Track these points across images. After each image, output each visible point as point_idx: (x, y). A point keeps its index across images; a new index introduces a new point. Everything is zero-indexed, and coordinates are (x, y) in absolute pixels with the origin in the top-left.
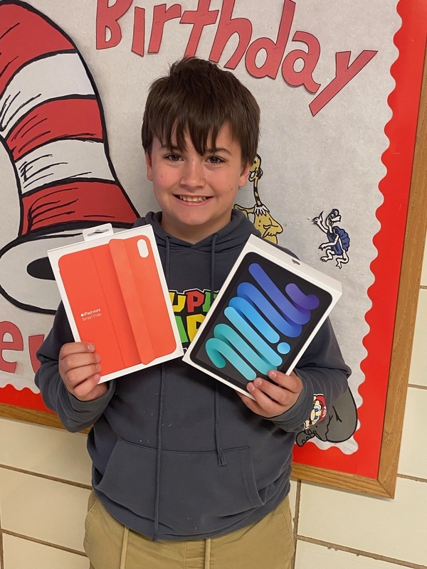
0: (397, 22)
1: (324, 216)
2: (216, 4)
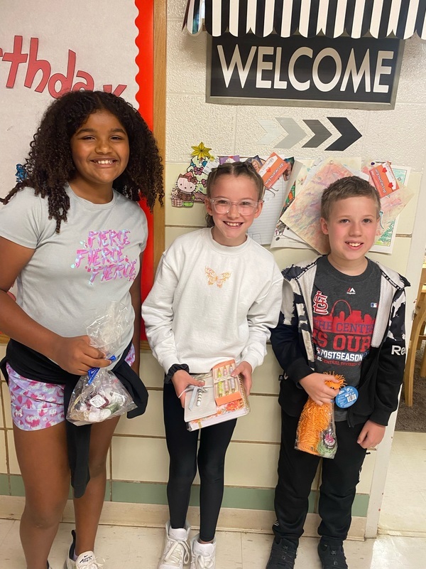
0: (136, 70)
2: (26, 50)
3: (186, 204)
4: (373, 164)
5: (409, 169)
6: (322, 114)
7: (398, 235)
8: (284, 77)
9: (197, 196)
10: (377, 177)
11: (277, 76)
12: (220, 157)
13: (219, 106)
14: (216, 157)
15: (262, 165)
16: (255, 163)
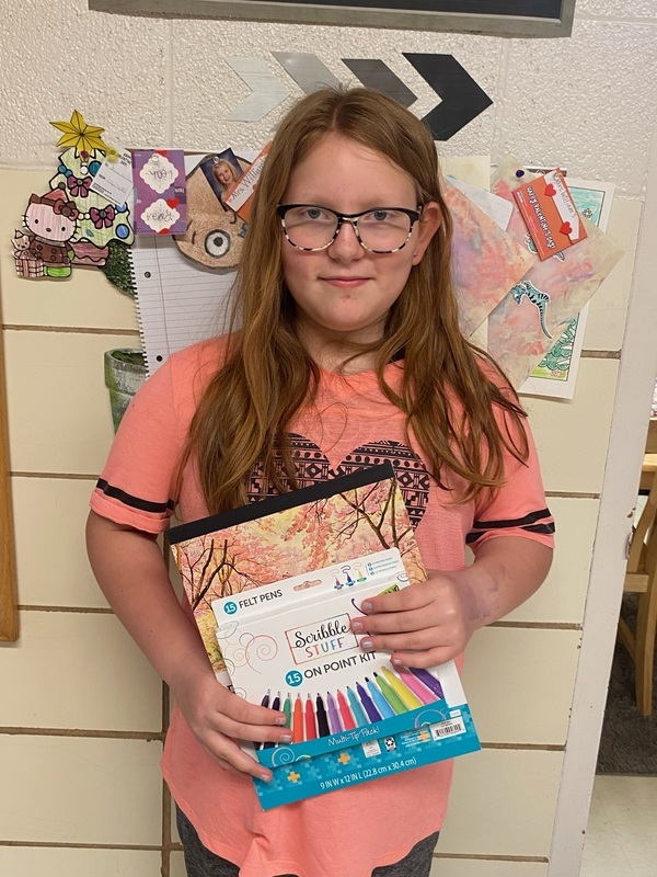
3: (54, 272)
4: (520, 174)
5: (610, 187)
6: (393, 44)
7: (586, 354)
9: (78, 251)
10: (531, 208)
12: (132, 151)
13: (127, 19)
14: (122, 152)
15: (242, 173)
16: (223, 169)
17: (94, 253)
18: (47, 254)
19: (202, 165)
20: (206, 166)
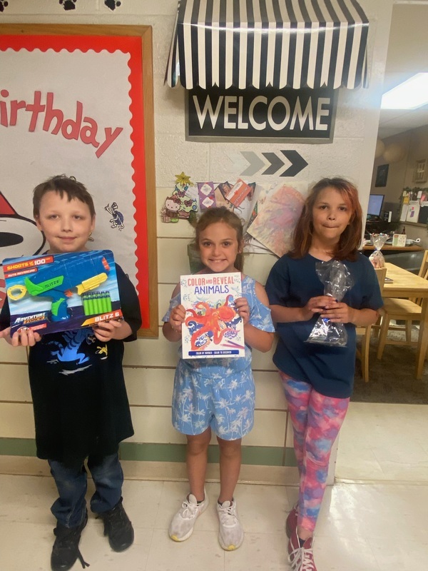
0: (130, 116)
1: (110, 206)
2: (44, 102)
3: (173, 220)
6: (277, 148)
8: (246, 120)
9: (181, 214)
11: (240, 119)
12: (198, 183)
13: (196, 143)
14: (195, 183)
15: (231, 189)
16: (225, 188)
17: (186, 214)
18: (171, 215)
19: (219, 187)
20: (220, 187)
